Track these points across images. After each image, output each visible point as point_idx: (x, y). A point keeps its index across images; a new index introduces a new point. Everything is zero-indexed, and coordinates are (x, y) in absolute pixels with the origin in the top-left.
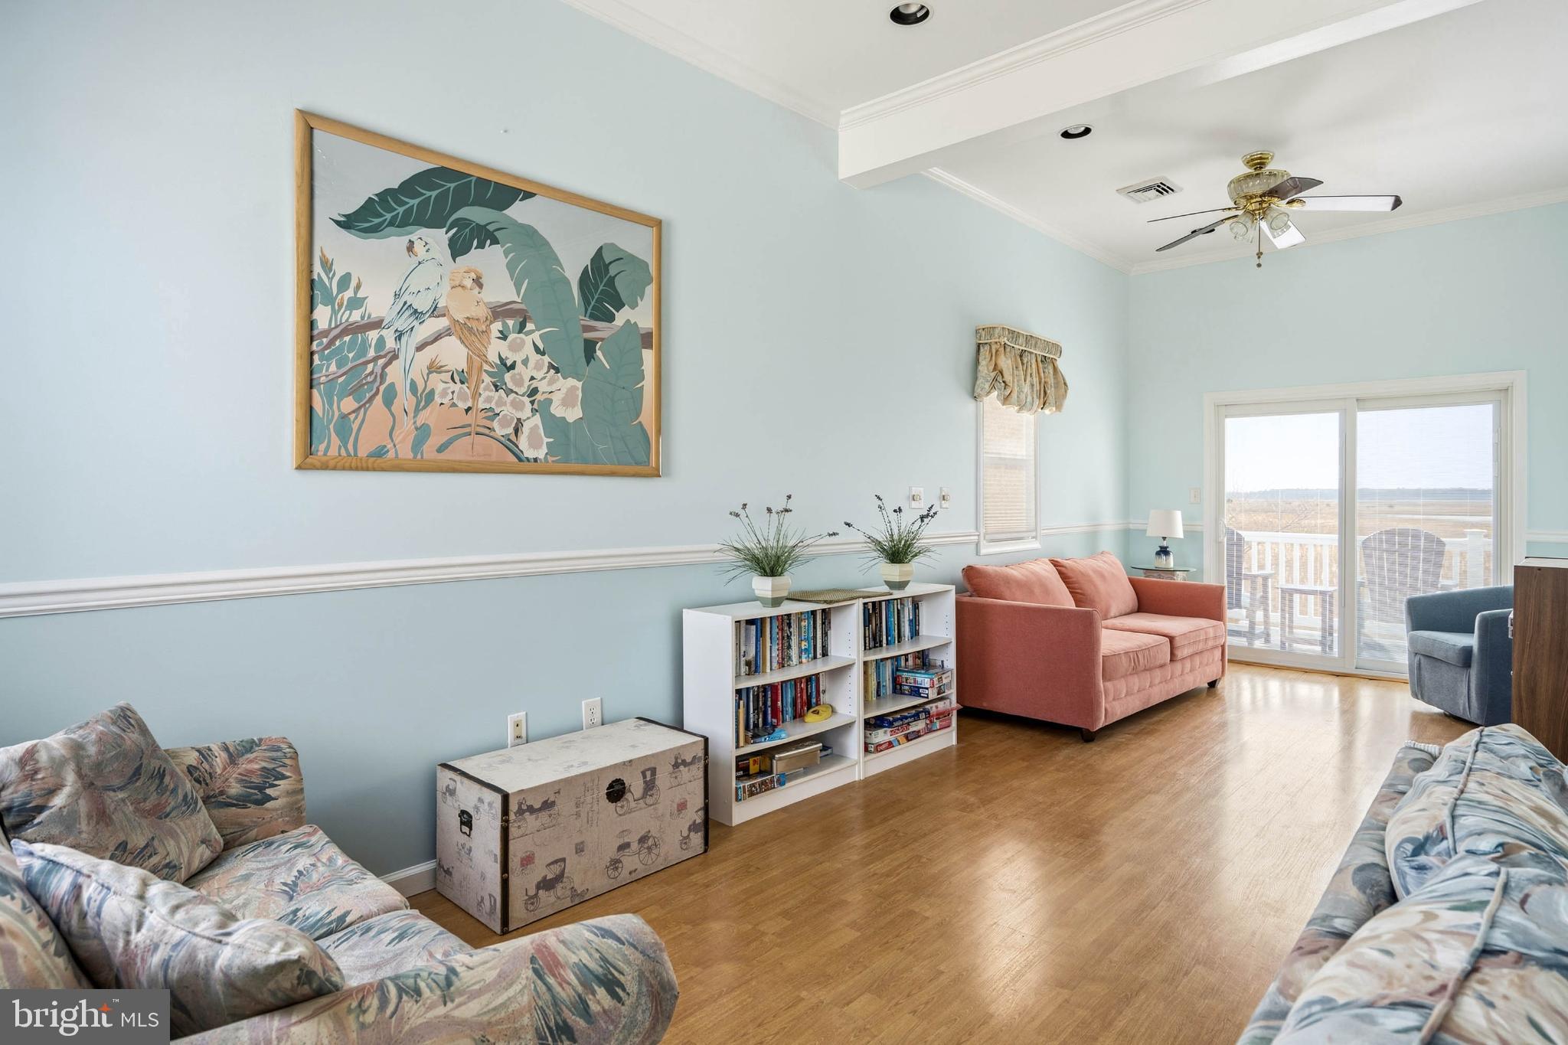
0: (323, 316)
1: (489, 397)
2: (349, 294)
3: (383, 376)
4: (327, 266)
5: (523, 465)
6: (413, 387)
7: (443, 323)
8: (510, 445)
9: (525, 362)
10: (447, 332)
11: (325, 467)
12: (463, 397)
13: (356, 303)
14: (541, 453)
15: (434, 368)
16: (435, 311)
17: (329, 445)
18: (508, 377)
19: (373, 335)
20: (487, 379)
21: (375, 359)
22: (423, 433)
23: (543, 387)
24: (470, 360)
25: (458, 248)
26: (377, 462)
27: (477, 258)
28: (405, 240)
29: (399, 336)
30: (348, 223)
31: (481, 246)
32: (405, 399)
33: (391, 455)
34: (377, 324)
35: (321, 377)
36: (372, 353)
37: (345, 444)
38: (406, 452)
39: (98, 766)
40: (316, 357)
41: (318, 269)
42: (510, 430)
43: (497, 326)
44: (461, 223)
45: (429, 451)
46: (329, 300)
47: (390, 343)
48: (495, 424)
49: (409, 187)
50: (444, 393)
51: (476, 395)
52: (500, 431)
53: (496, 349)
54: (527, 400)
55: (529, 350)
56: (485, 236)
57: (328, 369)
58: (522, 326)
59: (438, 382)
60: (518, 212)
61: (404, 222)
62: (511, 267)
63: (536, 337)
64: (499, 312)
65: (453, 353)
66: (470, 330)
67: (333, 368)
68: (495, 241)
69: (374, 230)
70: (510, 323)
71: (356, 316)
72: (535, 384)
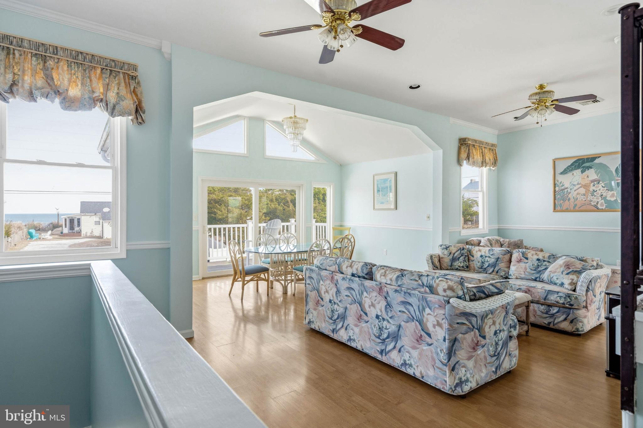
0: (557, 189)
1: (590, 197)
2: (562, 184)
3: (568, 196)
4: (558, 181)
5: (598, 210)
6: (574, 198)
7: (580, 186)
8: (596, 206)
9: (600, 190)
10: (581, 187)
11: (557, 212)
12: (584, 198)
13: (563, 185)
14: (604, 208)
15: (578, 194)
16: (578, 184)
17: (558, 208)
18: (595, 193)
19: (566, 190)
20: (590, 194)
21: (566, 194)
22: (576, 205)
23: (604, 194)
24: (586, 192)
25: (582, 172)
26: (567, 210)
27: (587, 172)
28: (572, 173)
29: (571, 189)
30: (562, 173)
31: (588, 170)
32: (572, 200)
33: (569, 209)
34: (567, 188)
35: (557, 198)
36: (566, 193)
37: (561, 207)
38: (572, 209)
39: (511, 243)
40: (556, 196)
41: (556, 182)
42: (596, 203)
43: (593, 184)
44: (583, 167)
45: (577, 208)
46: (558, 186)
47: (569, 191)
48: (592, 203)
49: (572, 164)
50: (580, 198)
51: (587, 197)
52: (593, 204)
53: (592, 188)
54: (600, 197)
55: (600, 187)
56: (589, 168)
57: (558, 197)
58: (599, 183)
59: (578, 196)
60: (597, 161)
61: (572, 170)
62: (596, 172)
63: (603, 185)
64: (592, 181)
65: (583, 191)
66: (586, 186)
67: (559, 196)
68: (591, 168)
69: (566, 173)
70: (596, 183)
71: (563, 188)
72: (602, 194)
